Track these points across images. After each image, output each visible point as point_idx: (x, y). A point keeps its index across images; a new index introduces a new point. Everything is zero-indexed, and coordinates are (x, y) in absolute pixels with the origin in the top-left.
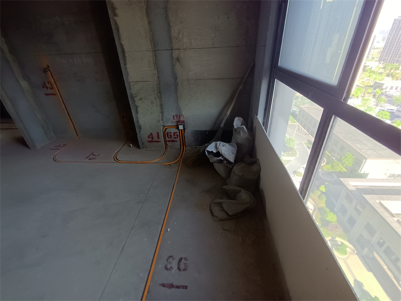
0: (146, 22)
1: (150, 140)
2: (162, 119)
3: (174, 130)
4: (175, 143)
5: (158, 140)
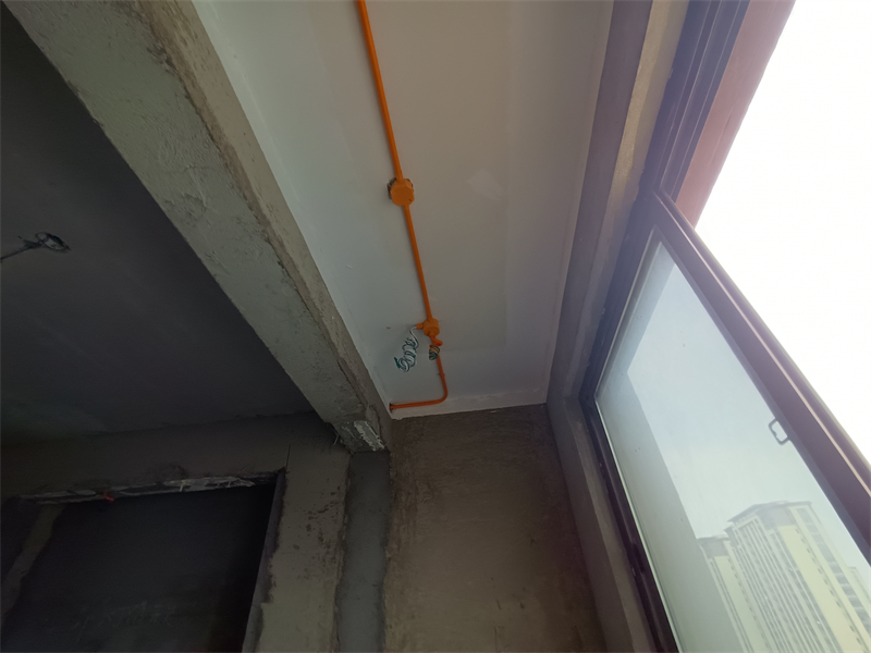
0: (331, 614)
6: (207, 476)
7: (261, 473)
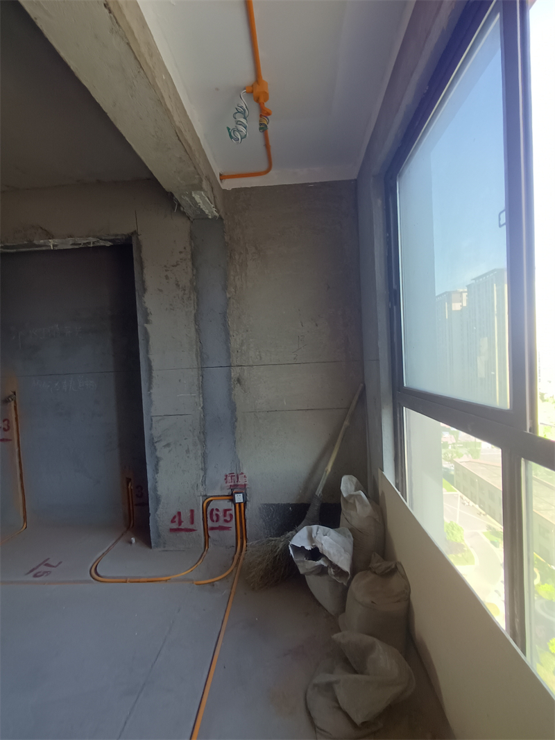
1: (175, 526)
2: (204, 482)
3: (225, 504)
4: (226, 532)
5: (191, 527)
6: (71, 236)
7: (117, 235)
